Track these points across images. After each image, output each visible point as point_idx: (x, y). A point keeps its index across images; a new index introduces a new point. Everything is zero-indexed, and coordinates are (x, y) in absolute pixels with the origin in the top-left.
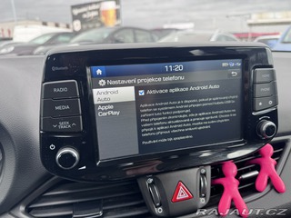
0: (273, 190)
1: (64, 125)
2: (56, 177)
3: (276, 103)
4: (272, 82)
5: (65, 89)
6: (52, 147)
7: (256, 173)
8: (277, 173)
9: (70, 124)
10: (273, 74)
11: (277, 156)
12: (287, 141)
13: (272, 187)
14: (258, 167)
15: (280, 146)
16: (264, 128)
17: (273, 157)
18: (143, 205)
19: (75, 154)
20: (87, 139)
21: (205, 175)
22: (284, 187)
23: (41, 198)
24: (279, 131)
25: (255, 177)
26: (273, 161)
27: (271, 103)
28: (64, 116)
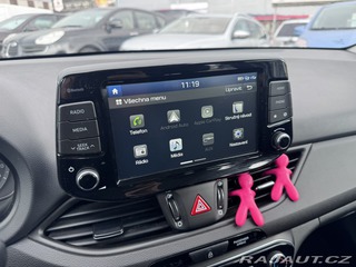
0: (287, 200)
1: (82, 147)
2: (74, 198)
3: (290, 115)
4: (287, 94)
5: (82, 111)
6: (71, 169)
7: (272, 183)
8: (292, 183)
9: (89, 145)
10: (287, 86)
11: (293, 165)
12: (303, 150)
13: (287, 196)
14: (274, 178)
15: (295, 156)
16: (278, 140)
17: (288, 167)
18: (164, 220)
19: (96, 175)
21: (221, 187)
22: (298, 196)
23: (58, 221)
24: (294, 141)
25: (271, 187)
26: (289, 171)
27: (285, 114)
28: (82, 138)
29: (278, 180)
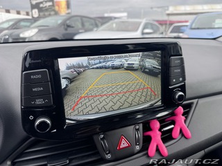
0: (183, 138)
1: (39, 102)
2: (33, 138)
3: (184, 79)
4: (182, 65)
5: (39, 76)
6: (31, 117)
7: (172, 126)
9: (44, 100)
10: (182, 60)
11: (186, 114)
12: (192, 103)
13: (183, 135)
14: (173, 123)
15: (188, 107)
16: (177, 97)
17: (183, 115)
18: (97, 153)
19: (49, 122)
20: (56, 110)
21: (138, 130)
22: (190, 135)
23: (22, 154)
24: (187, 97)
25: (172, 129)
26: (183, 118)
27: (181, 79)
28: (39, 95)
29: (177, 124)
